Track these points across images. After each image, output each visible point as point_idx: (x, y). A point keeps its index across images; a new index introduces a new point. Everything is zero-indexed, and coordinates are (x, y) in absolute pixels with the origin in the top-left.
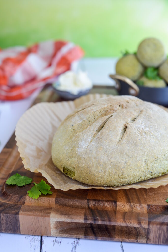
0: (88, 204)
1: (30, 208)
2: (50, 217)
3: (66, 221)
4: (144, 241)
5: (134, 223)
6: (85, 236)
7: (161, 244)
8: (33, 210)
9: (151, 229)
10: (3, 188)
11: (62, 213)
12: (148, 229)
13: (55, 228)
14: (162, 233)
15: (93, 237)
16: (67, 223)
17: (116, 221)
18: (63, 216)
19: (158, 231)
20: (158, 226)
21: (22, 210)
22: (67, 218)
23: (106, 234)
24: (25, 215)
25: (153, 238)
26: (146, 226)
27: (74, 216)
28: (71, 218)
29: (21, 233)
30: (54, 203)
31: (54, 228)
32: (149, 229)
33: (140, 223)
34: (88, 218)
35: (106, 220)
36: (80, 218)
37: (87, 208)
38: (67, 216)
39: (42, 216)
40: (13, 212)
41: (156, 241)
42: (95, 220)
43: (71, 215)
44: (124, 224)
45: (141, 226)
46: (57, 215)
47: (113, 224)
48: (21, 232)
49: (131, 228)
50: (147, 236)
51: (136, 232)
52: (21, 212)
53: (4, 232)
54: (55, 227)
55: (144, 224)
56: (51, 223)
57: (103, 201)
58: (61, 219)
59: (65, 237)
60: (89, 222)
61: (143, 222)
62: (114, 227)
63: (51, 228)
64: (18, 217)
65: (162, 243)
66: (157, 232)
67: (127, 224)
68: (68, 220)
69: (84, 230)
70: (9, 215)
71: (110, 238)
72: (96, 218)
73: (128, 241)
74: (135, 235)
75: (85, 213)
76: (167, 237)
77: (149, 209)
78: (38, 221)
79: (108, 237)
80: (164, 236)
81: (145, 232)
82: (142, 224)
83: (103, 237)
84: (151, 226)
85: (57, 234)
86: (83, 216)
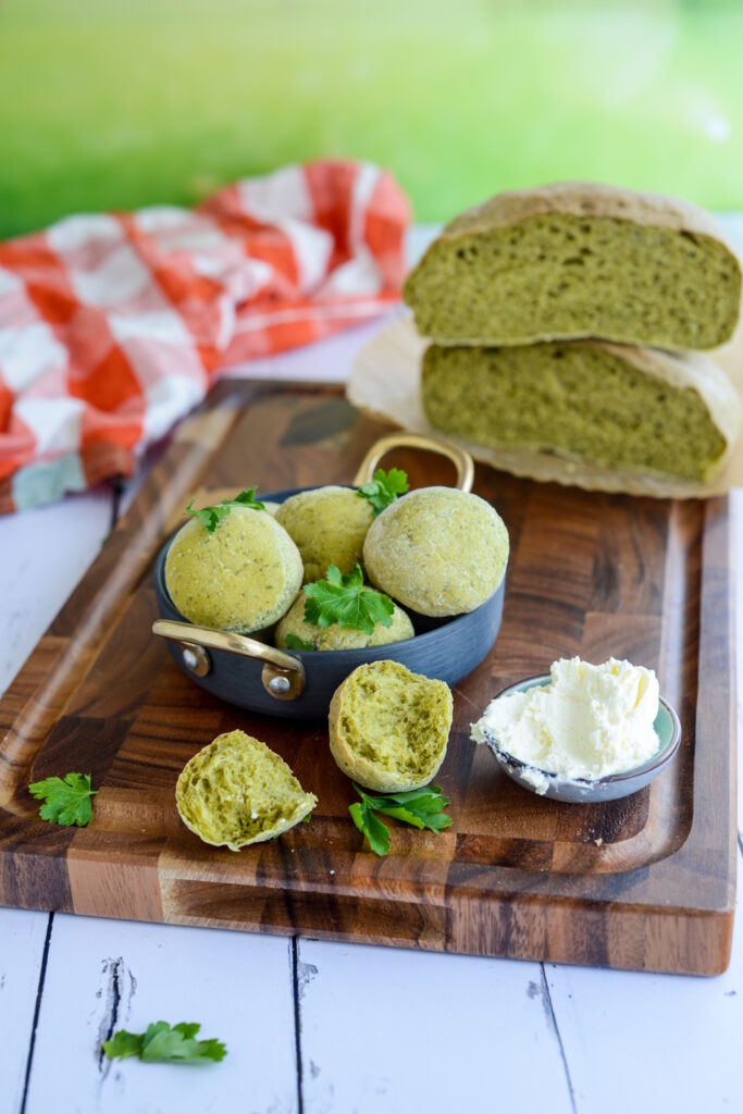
1: (101, 838)
2: (156, 866)
3: (203, 880)
4: (439, 945)
5: (402, 891)
6: (263, 925)
7: (489, 954)
8: (107, 845)
9: (454, 909)
10: (29, 772)
12: (448, 910)
13: (176, 898)
14: (489, 922)
15: (287, 929)
16: (211, 886)
17: (349, 884)
18: (195, 865)
19: (477, 916)
20: (476, 903)
21: (74, 845)
22: (208, 870)
23: (328, 920)
24: (84, 859)
25: (462, 938)
26: (439, 901)
27: (227, 865)
28: (218, 871)
29: (76, 912)
30: (177, 824)
31: (171, 898)
32: (451, 910)
33: (419, 889)
34: (267, 872)
35: (318, 879)
36: (246, 870)
38: (205, 866)
39: (133, 862)
40: (49, 849)
41: (472, 946)
42: (289, 877)
43: (218, 861)
44: (373, 894)
45: (426, 901)
46: (178, 860)
47: (343, 891)
48: (75, 908)
49: (404, 904)
50: (447, 929)
51: (418, 916)
52: (71, 851)
53: (24, 905)
54: (174, 895)
55: (432, 892)
56: (161, 883)
57: (323, 820)
58: (189, 873)
59: (206, 925)
60: (273, 883)
61: (429, 890)
62: (354, 903)
63: (163, 899)
64: (65, 863)
65: (492, 952)
66: (473, 920)
67: (384, 894)
68: (210, 877)
69: (262, 908)
70: (36, 856)
71: (335, 933)
72: (290, 873)
73: (391, 944)
74: (414, 925)
75: (261, 856)
76: (502, 934)
77: (463, 846)
78: (121, 877)
79: (331, 930)
80: (495, 931)
81: (441, 918)
82: (427, 893)
83: (315, 928)
84: (453, 902)
85: (180, 917)
86: (254, 866)
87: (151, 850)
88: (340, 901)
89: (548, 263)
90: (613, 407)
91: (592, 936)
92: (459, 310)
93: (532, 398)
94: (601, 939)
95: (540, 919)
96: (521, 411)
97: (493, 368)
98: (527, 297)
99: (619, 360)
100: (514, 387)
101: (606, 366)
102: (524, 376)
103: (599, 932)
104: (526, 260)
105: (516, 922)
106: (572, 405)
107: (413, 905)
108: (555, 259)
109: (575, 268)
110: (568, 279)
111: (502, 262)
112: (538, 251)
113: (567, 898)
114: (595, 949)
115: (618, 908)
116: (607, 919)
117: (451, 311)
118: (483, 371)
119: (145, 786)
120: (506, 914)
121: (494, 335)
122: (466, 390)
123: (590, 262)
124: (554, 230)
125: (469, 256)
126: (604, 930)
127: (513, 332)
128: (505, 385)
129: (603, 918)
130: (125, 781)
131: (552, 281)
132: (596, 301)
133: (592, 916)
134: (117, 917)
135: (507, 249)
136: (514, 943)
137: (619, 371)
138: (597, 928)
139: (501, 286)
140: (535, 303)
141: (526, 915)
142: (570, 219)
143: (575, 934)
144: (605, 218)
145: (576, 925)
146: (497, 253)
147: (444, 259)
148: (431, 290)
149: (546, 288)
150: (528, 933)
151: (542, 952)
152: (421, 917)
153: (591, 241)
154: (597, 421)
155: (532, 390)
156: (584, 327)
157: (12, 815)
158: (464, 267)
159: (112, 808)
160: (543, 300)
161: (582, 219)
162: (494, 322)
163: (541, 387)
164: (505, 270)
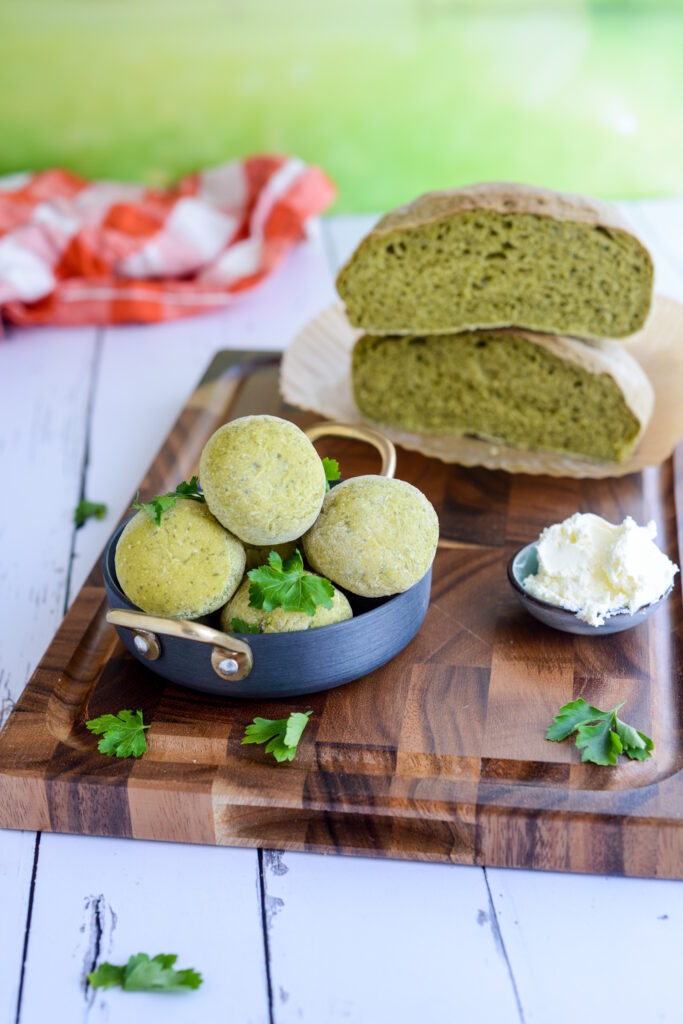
0: (318, 756)
1: (157, 769)
2: (210, 793)
3: (253, 804)
4: (469, 859)
5: (437, 811)
6: (307, 845)
7: (515, 866)
8: (164, 775)
9: (484, 825)
10: (84, 710)
11: (242, 782)
12: (478, 827)
13: (227, 821)
14: (516, 836)
15: (330, 847)
16: (260, 810)
17: (388, 805)
18: (246, 791)
19: (505, 832)
20: (504, 819)
21: (134, 775)
23: (366, 838)
24: (143, 787)
25: (490, 852)
26: (470, 819)
27: (276, 791)
28: (267, 796)
29: (135, 836)
30: (224, 754)
31: (223, 821)
32: (481, 827)
33: (453, 811)
34: (312, 796)
35: (362, 801)
36: (293, 794)
37: (314, 768)
38: (256, 791)
39: (188, 790)
40: (111, 779)
41: (499, 859)
42: (332, 800)
43: (267, 787)
44: (410, 814)
45: (458, 819)
46: (230, 787)
47: (382, 811)
48: (134, 832)
49: (435, 822)
50: (476, 844)
51: (448, 833)
52: (131, 780)
53: (86, 832)
54: (225, 819)
55: (464, 811)
56: (214, 809)
57: (358, 748)
58: (241, 798)
60: (318, 806)
61: (461, 809)
62: (389, 822)
63: (215, 822)
64: (125, 792)
65: (517, 864)
66: (501, 836)
67: (419, 813)
68: (259, 801)
69: (305, 829)
70: (99, 786)
71: (374, 850)
72: (334, 797)
73: (425, 859)
74: (446, 842)
75: (306, 781)
76: (528, 847)
77: (487, 769)
78: (177, 803)
79: (370, 847)
80: (521, 845)
81: (471, 835)
82: (459, 812)
83: (355, 845)
84: (484, 819)
85: (231, 839)
86: (299, 789)
87: (205, 777)
88: (376, 821)
91: (609, 847)
94: (618, 850)
95: (562, 833)
103: (616, 844)
105: (541, 837)
107: (444, 822)
113: (587, 814)
114: (612, 859)
115: (633, 821)
116: (623, 832)
119: (192, 720)
120: (532, 829)
126: (621, 842)
129: (620, 830)
130: (174, 717)
133: (610, 829)
134: (172, 840)
136: (538, 854)
138: (615, 840)
141: (550, 830)
143: (594, 846)
145: (595, 837)
150: (551, 847)
151: (563, 863)
152: (451, 834)
157: (73, 749)
159: (164, 741)
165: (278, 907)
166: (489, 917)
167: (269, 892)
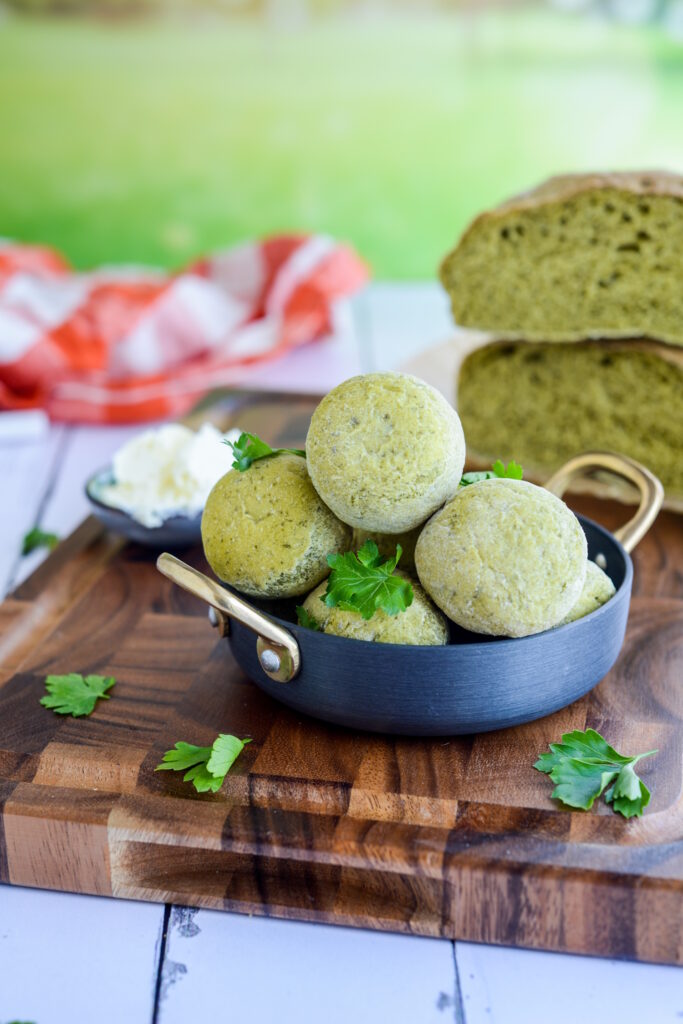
0: (251, 790)
1: (44, 792)
2: (106, 824)
3: (159, 842)
4: (434, 928)
5: (392, 859)
6: (227, 901)
7: (493, 941)
8: (51, 800)
9: (453, 882)
11: (146, 813)
12: (446, 884)
13: (127, 865)
14: (495, 899)
15: (256, 905)
17: (329, 849)
18: (151, 824)
19: (480, 892)
20: (479, 875)
21: (13, 799)
22: (166, 830)
23: (304, 896)
24: (22, 814)
25: (461, 919)
26: (436, 872)
27: (188, 825)
28: (178, 832)
29: (12, 882)
30: (134, 784)
31: (122, 865)
32: (450, 884)
33: (413, 860)
34: (235, 833)
35: (297, 843)
36: (210, 831)
37: (245, 803)
38: (163, 825)
39: (79, 820)
41: (473, 930)
42: (259, 840)
43: (178, 820)
44: (358, 863)
45: (419, 872)
46: (131, 819)
47: (322, 857)
48: (11, 875)
50: (444, 909)
51: (409, 895)
52: (9, 805)
54: (126, 862)
55: (428, 861)
56: (111, 846)
57: (303, 781)
58: (144, 833)
59: (161, 899)
60: (240, 848)
61: (425, 858)
62: (335, 874)
63: (112, 866)
64: (1, 819)
65: (497, 938)
66: (475, 896)
67: (369, 862)
68: (168, 839)
69: (228, 882)
71: (312, 912)
72: (261, 835)
73: (378, 926)
74: (405, 906)
75: (229, 816)
76: (510, 914)
77: (465, 815)
78: (64, 838)
79: (308, 907)
80: (502, 912)
81: (437, 896)
82: (421, 862)
83: (289, 905)
84: (453, 873)
85: (132, 889)
86: (219, 827)
87: (101, 806)
88: (319, 871)
89: (600, 248)
90: (663, 423)
91: (617, 918)
92: (500, 298)
93: (575, 413)
94: (628, 922)
95: (555, 895)
96: (563, 428)
97: (536, 380)
98: (575, 286)
99: (672, 367)
100: (557, 400)
101: (658, 374)
102: (567, 388)
103: (625, 914)
104: (576, 243)
105: (527, 900)
106: (619, 421)
107: (403, 878)
108: (607, 244)
109: (631, 256)
110: (622, 268)
111: (549, 244)
112: (590, 233)
113: (588, 872)
114: (620, 936)
115: (648, 883)
116: (636, 896)
117: (490, 297)
118: (523, 382)
119: (101, 743)
120: (515, 889)
121: (536, 328)
122: (504, 404)
123: (647, 248)
124: (610, 209)
125: (514, 236)
126: (632, 912)
127: (558, 326)
128: (546, 398)
129: (632, 894)
130: (78, 738)
131: (604, 269)
132: (651, 295)
133: (618, 893)
134: (58, 888)
135: (556, 230)
136: (524, 925)
137: (672, 380)
138: (624, 908)
139: (547, 272)
140: (583, 293)
141: (538, 891)
142: (628, 197)
143: (596, 916)
144: (666, 196)
145: (598, 904)
146: (545, 234)
147: (486, 238)
148: (469, 273)
149: (597, 276)
150: (540, 915)
151: (557, 939)
152: (414, 896)
153: (648, 224)
154: (645, 440)
155: (575, 402)
156: (637, 324)
158: (508, 248)
159: (61, 765)
160: (593, 290)
161: (641, 197)
162: (537, 314)
163: (585, 399)
164: (553, 253)
165: (179, 975)
166: (454, 1002)
167: (169, 956)
